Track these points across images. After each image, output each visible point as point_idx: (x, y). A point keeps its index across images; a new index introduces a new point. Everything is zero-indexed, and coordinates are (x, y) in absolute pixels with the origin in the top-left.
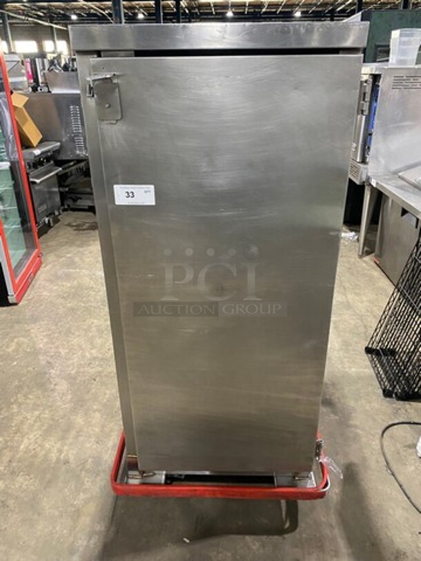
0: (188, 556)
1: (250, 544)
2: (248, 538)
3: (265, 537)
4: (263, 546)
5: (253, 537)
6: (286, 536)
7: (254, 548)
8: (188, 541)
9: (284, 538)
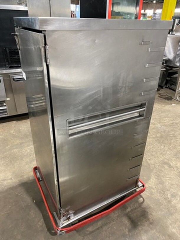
0: (29, 204)
1: (40, 221)
2: (42, 220)
3: (45, 225)
4: (41, 226)
5: (43, 221)
6: (48, 233)
7: (39, 223)
8: (34, 202)
9: (47, 232)
